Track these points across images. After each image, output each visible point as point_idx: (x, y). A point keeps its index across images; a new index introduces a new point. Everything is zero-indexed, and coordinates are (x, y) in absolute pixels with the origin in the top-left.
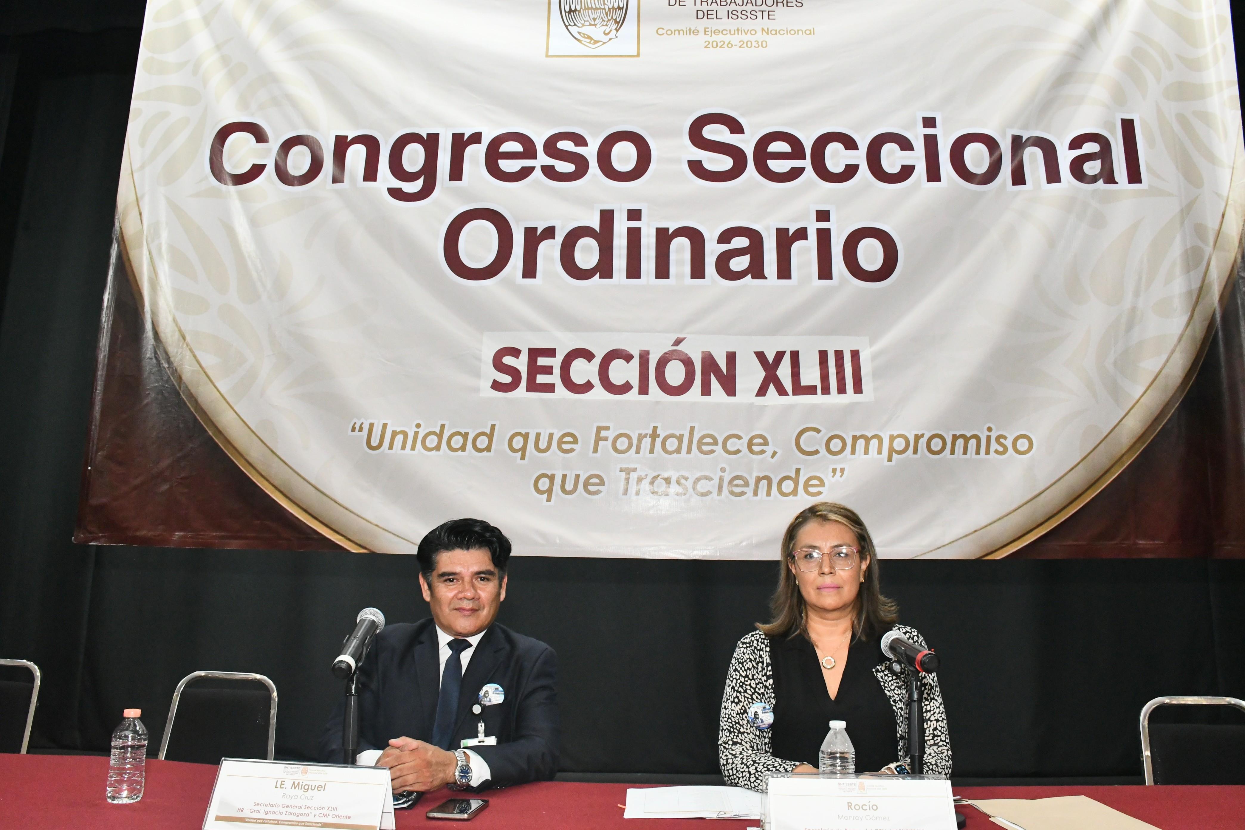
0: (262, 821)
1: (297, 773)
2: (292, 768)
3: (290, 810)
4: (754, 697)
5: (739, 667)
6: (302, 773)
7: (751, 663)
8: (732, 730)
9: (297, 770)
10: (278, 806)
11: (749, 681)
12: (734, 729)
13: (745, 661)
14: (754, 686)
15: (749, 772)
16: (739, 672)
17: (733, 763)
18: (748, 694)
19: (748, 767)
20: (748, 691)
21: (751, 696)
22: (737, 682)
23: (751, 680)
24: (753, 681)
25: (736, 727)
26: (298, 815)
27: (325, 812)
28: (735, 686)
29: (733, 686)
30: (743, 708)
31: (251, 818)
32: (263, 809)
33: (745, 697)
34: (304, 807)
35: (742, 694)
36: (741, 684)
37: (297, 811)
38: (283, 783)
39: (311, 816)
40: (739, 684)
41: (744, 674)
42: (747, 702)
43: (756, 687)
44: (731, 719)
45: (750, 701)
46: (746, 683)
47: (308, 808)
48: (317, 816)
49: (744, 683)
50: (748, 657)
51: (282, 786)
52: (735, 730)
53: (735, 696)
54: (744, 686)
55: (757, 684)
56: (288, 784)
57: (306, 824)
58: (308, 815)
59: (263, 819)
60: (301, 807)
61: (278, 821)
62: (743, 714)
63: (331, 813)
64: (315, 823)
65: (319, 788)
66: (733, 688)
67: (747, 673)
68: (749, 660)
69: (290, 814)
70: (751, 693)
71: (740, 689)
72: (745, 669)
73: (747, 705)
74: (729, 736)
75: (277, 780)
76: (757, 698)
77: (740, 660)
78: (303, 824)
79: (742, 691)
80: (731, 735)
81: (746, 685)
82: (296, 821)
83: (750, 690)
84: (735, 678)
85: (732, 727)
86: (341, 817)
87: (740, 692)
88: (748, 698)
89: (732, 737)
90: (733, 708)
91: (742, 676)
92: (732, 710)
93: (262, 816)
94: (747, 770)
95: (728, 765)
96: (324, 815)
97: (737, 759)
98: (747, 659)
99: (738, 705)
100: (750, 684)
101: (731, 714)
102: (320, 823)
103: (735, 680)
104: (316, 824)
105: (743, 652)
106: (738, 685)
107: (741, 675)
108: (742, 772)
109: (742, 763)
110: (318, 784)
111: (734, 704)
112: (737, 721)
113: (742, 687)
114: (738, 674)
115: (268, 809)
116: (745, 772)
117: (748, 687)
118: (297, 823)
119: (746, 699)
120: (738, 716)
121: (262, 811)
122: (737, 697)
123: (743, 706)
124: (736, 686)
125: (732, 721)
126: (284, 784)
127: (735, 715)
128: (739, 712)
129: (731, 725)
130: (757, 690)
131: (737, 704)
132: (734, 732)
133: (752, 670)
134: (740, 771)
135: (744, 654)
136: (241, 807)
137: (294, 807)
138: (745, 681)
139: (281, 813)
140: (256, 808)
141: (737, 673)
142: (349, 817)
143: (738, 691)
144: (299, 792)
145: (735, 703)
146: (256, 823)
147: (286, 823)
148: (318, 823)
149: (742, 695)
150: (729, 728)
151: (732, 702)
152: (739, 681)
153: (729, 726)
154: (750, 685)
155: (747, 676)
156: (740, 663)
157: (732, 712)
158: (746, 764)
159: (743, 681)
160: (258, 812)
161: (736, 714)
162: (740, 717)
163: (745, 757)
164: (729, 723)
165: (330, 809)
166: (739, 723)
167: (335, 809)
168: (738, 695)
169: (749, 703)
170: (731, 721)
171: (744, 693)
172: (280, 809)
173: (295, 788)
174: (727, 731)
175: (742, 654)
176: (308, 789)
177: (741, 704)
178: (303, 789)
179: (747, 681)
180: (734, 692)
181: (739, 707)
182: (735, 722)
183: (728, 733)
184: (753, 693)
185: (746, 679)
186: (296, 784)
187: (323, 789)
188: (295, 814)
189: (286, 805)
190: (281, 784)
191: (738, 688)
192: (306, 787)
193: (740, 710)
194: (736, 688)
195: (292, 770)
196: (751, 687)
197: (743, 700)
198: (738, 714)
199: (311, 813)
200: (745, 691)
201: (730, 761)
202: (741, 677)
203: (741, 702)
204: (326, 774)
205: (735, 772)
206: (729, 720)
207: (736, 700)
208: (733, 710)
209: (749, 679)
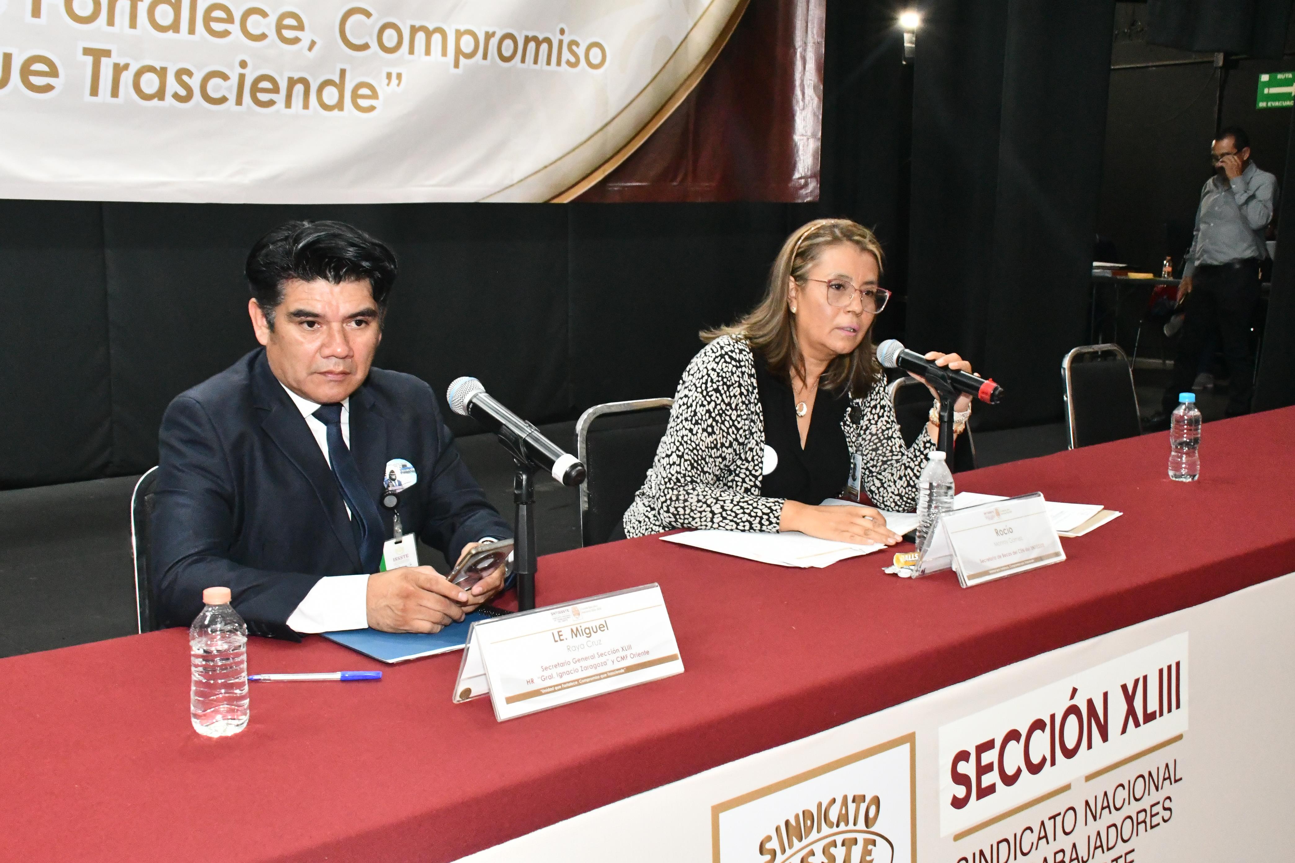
0: (560, 687)
1: (568, 617)
2: (559, 612)
3: (584, 664)
4: (730, 431)
5: (723, 389)
6: (574, 615)
7: (738, 389)
8: (695, 465)
9: (566, 613)
10: (568, 663)
11: (730, 411)
12: (698, 464)
13: (733, 384)
14: (734, 418)
15: (712, 512)
16: (721, 395)
17: (686, 500)
18: (725, 426)
19: (709, 506)
20: (726, 423)
21: (728, 429)
22: (716, 407)
23: (733, 410)
24: (735, 412)
25: (702, 463)
26: (595, 666)
27: (622, 654)
28: (712, 410)
29: (709, 410)
30: (715, 442)
31: (547, 688)
32: (554, 672)
33: (721, 428)
34: (596, 656)
35: (719, 424)
36: (721, 412)
37: (590, 662)
38: (560, 633)
39: (609, 663)
40: (718, 411)
41: (727, 401)
42: (721, 435)
43: (736, 420)
44: (698, 451)
45: (725, 434)
46: (726, 412)
47: (602, 655)
48: (615, 662)
49: (724, 412)
50: (737, 379)
51: (562, 638)
52: (699, 467)
53: (709, 424)
54: (724, 415)
55: (738, 416)
56: (566, 633)
57: (609, 674)
58: (605, 663)
59: (560, 685)
60: (593, 657)
61: (578, 680)
62: (712, 449)
63: (628, 653)
64: (618, 670)
65: (602, 627)
66: (708, 411)
67: (731, 399)
68: (737, 384)
69: (586, 668)
70: (728, 426)
71: (718, 418)
72: (730, 395)
73: (720, 439)
74: (690, 471)
75: (553, 631)
76: (733, 433)
77: (725, 380)
78: (605, 675)
79: (720, 421)
80: (692, 471)
81: (726, 415)
82: (597, 675)
83: (728, 422)
84: (715, 401)
85: (697, 462)
86: (639, 655)
87: (717, 422)
88: (723, 431)
89: (694, 474)
90: (703, 438)
91: (725, 403)
92: (701, 440)
93: (557, 681)
94: (709, 509)
95: (677, 502)
96: (623, 658)
97: (690, 496)
98: (736, 382)
99: (710, 436)
100: (731, 414)
101: (699, 445)
102: (623, 668)
103: (713, 404)
104: (620, 672)
105: (732, 371)
106: (716, 412)
107: (723, 400)
108: (701, 512)
109: (699, 501)
110: (597, 623)
111: (705, 434)
112: (704, 456)
113: (720, 415)
114: (720, 398)
115: (560, 670)
116: (705, 512)
117: (728, 418)
118: (598, 677)
119: (721, 431)
120: (707, 450)
121: (555, 675)
122: (712, 427)
123: (716, 439)
124: (714, 411)
125: (699, 454)
126: (562, 635)
127: (703, 448)
128: (709, 446)
129: (696, 458)
130: (736, 423)
131: (709, 434)
132: (697, 469)
133: (737, 398)
134: (696, 510)
135: (733, 374)
136: (529, 678)
137: (586, 659)
138: (726, 409)
139: (576, 671)
140: (547, 673)
141: (718, 395)
142: (648, 653)
143: (714, 419)
144: (582, 639)
145: (707, 432)
146: (555, 691)
147: (588, 680)
148: (620, 669)
149: (717, 426)
150: (693, 461)
151: (704, 430)
152: (718, 407)
153: (693, 459)
154: (730, 416)
155: (729, 404)
156: (724, 384)
157: (701, 443)
158: (705, 503)
159: (724, 409)
160: (551, 677)
161: (706, 447)
162: (709, 452)
163: (700, 493)
164: (694, 454)
165: (624, 649)
166: (704, 459)
167: (630, 647)
168: (714, 424)
169: (723, 436)
170: (697, 454)
171: (721, 424)
172: (573, 666)
173: (576, 636)
174: (688, 462)
175: (730, 374)
176: (590, 633)
177: (714, 437)
178: (585, 635)
179: (728, 411)
180: (709, 418)
181: (711, 439)
182: (702, 456)
183: (690, 467)
184: (731, 427)
185: (728, 408)
186: (575, 631)
187: (605, 628)
188: (592, 667)
189: (576, 660)
190: (560, 636)
191: (716, 415)
192: (587, 631)
193: (711, 443)
194: (713, 415)
195: (561, 615)
196: (731, 418)
197: (717, 432)
198: (707, 447)
199: (608, 660)
200: (723, 423)
201: (681, 498)
202: (722, 403)
203: (715, 433)
204: (600, 609)
205: (688, 511)
206: (695, 451)
207: (710, 430)
208: (703, 441)
209: (731, 408)
